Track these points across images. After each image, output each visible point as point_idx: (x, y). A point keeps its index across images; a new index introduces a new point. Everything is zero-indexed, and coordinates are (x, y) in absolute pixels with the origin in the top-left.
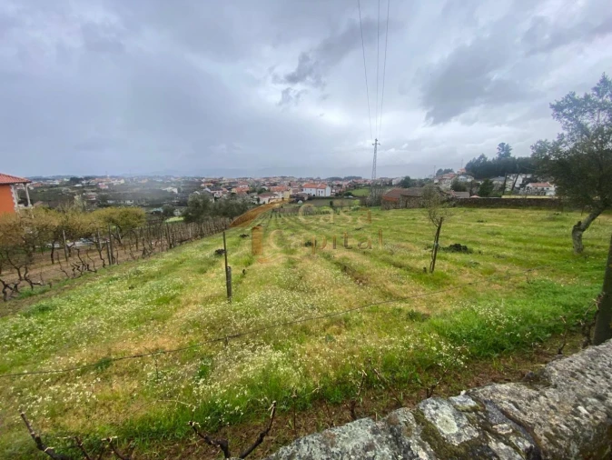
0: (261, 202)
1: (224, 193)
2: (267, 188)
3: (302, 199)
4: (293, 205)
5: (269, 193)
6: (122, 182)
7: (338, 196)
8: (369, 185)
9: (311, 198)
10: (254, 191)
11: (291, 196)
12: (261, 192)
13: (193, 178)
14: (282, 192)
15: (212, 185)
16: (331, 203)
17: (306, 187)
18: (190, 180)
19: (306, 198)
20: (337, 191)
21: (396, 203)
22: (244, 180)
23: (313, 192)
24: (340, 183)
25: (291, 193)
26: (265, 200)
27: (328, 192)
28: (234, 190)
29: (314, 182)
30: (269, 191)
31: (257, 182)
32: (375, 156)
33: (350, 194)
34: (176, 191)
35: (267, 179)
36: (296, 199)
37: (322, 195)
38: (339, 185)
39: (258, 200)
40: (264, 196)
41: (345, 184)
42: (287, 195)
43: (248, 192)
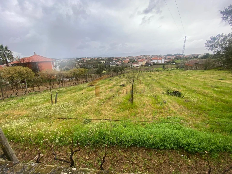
0: (133, 66)
1: (120, 63)
2: (136, 60)
3: (150, 64)
4: (146, 67)
5: (137, 62)
6: (90, 59)
7: (167, 63)
8: (185, 58)
9: (155, 64)
10: (131, 62)
11: (145, 64)
12: (134, 62)
13: (111, 57)
14: (142, 62)
15: (117, 59)
16: (163, 66)
17: (153, 59)
18: (110, 58)
19: (152, 64)
20: (168, 61)
21: (191, 67)
22: (128, 57)
23: (156, 61)
24: (170, 57)
25: (146, 62)
26: (134, 65)
27: (163, 61)
28: (124, 62)
29: (157, 57)
30: (137, 61)
31: (133, 58)
33: (174, 62)
34: (105, 62)
35: (137, 56)
36: (147, 65)
37: (160, 63)
38: (169, 58)
39: (132, 65)
41: (172, 58)
42: (144, 63)
43: (128, 62)
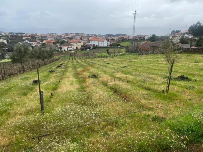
0: (63, 50)
1: (38, 43)
2: (66, 41)
3: (89, 48)
4: (83, 52)
5: (68, 44)
7: (111, 46)
8: (131, 40)
9: (95, 47)
10: (58, 42)
11: (82, 46)
12: (62, 43)
14: (76, 43)
15: (30, 38)
16: (108, 51)
17: (92, 40)
18: (15, 34)
19: (92, 47)
20: (111, 43)
21: (147, 51)
22: (51, 35)
23: (96, 43)
24: (113, 38)
25: (82, 44)
26: (65, 48)
27: (105, 44)
28: (44, 42)
29: (97, 37)
30: (68, 42)
31: (60, 36)
32: (135, 21)
33: (119, 45)
34: (5, 42)
35: (67, 34)
36: (84, 48)
37: (102, 45)
38: (112, 39)
39: (61, 48)
40: (65, 46)
42: (79, 45)
43: (54, 43)
